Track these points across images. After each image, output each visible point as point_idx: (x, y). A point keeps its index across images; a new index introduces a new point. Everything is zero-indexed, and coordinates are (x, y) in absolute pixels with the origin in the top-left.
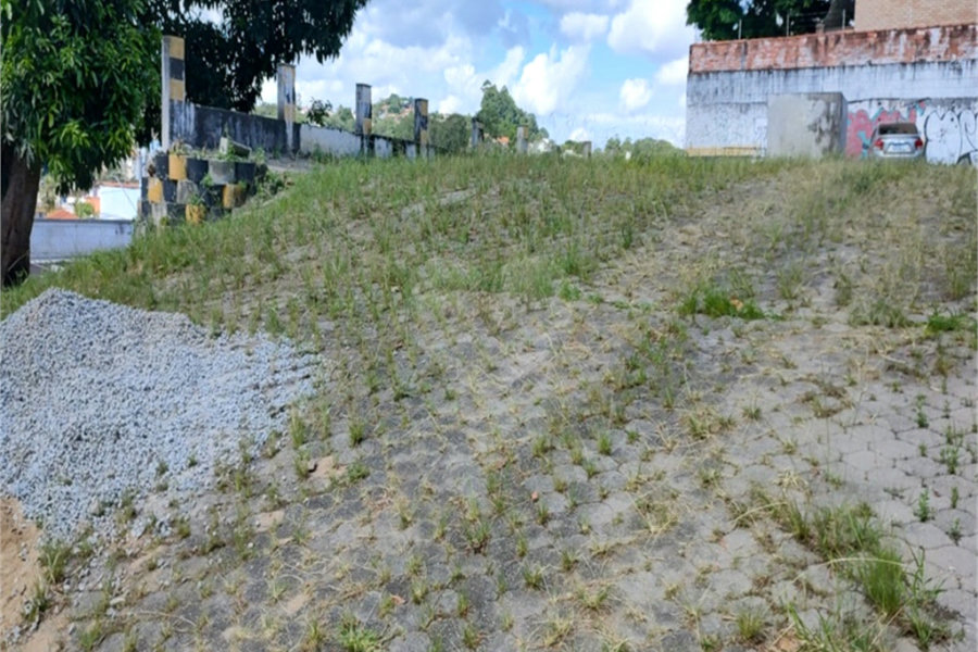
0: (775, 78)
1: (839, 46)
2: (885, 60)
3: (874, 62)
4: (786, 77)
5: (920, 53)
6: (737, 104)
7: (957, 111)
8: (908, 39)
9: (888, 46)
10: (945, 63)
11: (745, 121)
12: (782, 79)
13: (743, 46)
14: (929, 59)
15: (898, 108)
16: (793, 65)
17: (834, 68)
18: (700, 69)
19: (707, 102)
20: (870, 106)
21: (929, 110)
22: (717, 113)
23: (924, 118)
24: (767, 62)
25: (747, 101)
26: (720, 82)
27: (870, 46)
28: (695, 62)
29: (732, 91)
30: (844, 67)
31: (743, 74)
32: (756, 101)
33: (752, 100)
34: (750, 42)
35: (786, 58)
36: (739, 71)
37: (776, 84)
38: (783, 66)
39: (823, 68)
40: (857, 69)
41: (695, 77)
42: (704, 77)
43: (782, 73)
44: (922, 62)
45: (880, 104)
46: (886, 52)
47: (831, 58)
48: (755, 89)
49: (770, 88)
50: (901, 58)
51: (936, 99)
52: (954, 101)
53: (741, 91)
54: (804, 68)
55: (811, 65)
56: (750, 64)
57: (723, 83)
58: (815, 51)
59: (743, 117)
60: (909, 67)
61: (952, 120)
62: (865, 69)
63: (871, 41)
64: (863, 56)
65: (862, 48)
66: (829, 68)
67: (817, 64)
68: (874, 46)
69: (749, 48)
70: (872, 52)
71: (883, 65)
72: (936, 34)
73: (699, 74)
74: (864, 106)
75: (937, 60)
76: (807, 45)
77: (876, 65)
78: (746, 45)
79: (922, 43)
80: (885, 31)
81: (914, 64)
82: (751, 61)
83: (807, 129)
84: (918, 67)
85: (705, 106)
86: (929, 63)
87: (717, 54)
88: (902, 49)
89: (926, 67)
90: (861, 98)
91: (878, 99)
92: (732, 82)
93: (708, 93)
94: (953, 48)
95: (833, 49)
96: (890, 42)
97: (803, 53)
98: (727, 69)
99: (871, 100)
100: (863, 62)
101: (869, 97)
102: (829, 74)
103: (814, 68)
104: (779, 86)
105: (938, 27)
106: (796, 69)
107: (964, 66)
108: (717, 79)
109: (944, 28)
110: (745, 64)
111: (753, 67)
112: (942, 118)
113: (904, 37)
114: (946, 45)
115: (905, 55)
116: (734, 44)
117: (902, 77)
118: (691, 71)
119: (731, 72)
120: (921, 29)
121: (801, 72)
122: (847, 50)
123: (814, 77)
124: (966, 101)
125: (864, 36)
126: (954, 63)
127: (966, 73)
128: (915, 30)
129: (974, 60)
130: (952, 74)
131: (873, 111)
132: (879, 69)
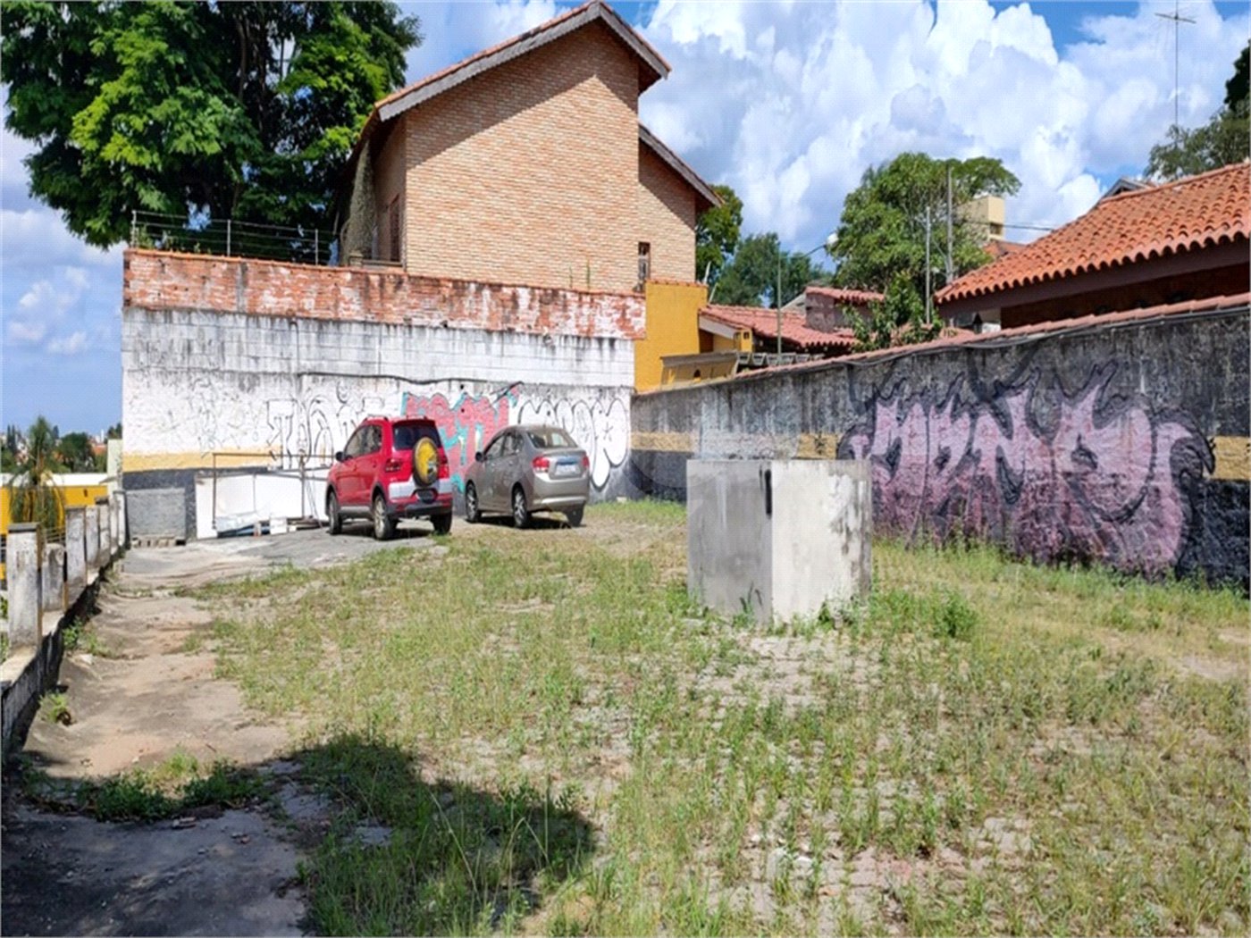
0: (302, 334)
1: (400, 293)
2: (464, 325)
3: (450, 324)
4: (320, 333)
5: (507, 320)
6: (232, 372)
7: (554, 402)
8: (492, 296)
9: (467, 303)
10: (537, 336)
11: (250, 404)
12: (314, 335)
13: (239, 271)
14: (518, 329)
15: (486, 394)
16: (331, 315)
17: (395, 326)
18: (149, 300)
19: (170, 365)
20: (450, 389)
21: (522, 399)
22: (192, 386)
23: (517, 409)
24: (286, 303)
25: (253, 369)
26: (195, 329)
27: (445, 300)
28: (135, 286)
29: (222, 348)
30: (410, 327)
31: (242, 321)
32: (270, 370)
33: (261, 369)
34: (251, 264)
35: (317, 302)
36: (234, 314)
37: (304, 342)
38: (315, 314)
39: (378, 324)
40: (428, 331)
41: (139, 316)
42: (160, 317)
43: (314, 327)
44: (511, 331)
45: (462, 387)
46: (466, 312)
47: (389, 311)
48: (265, 349)
49: (293, 349)
50: (485, 324)
51: (530, 385)
52: (548, 388)
53: (240, 350)
54: (350, 322)
55: (361, 318)
56: (254, 303)
57: (201, 330)
58: (365, 295)
59: (245, 397)
60: (495, 337)
61: (549, 413)
62: (439, 333)
63: (446, 292)
64: (436, 314)
65: (433, 302)
66: (388, 326)
67: (370, 318)
68: (449, 301)
69: (251, 274)
70: (447, 308)
71: (463, 330)
72: (524, 294)
73: (149, 310)
74: (442, 389)
75: (528, 332)
76: (351, 285)
77: (454, 329)
78: (245, 270)
79: (511, 304)
80: (463, 282)
81: (501, 333)
82: (255, 299)
83: (829, 530)
84: (506, 338)
85: (165, 372)
86: (518, 334)
87: (186, 276)
88: (485, 312)
89: (516, 339)
90: (436, 378)
91: (460, 380)
92: (220, 331)
93: (171, 348)
94: (544, 315)
95: (392, 298)
96: (471, 298)
97: (347, 299)
98: (209, 306)
99: (450, 380)
100: (436, 322)
101: (448, 376)
102: (389, 336)
103: (364, 323)
104: (308, 346)
105: (526, 286)
106: (338, 322)
107: (556, 342)
108: (190, 324)
109: (533, 288)
110: (245, 302)
111: (259, 310)
112: (537, 412)
113: (486, 293)
114: (536, 313)
115: (489, 319)
116: (221, 266)
117: (488, 350)
118: (128, 302)
119: (217, 313)
120: (507, 286)
121: (344, 328)
122: (413, 301)
123: (366, 337)
124: (562, 390)
125: (436, 283)
126: (546, 338)
127: (560, 352)
128: (500, 286)
129: (566, 337)
130: (545, 352)
131: (454, 398)
132: (458, 333)
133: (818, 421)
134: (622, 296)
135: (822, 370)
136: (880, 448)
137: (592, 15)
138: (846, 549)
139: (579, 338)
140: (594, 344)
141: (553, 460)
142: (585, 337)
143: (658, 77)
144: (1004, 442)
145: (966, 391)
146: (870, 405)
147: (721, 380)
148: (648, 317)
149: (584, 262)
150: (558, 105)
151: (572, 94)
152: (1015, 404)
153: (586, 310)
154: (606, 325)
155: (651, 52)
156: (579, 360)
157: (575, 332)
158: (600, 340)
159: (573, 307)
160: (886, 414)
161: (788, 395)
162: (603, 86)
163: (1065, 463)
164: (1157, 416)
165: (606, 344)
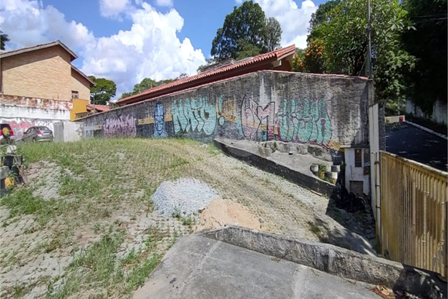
2: (21, 106)
3: (17, 105)
5: (34, 105)
9: (22, 102)
10: (43, 109)
14: (37, 107)
15: (28, 121)
20: (17, 120)
23: (38, 124)
27: (15, 100)
30: (4, 106)
40: (10, 107)
44: (35, 108)
50: (28, 106)
51: (41, 119)
52: (46, 120)
60: (31, 109)
61: (47, 125)
62: (13, 108)
63: (16, 98)
64: (12, 103)
65: (11, 101)
68: (17, 100)
70: (16, 102)
71: (21, 107)
72: (39, 101)
74: (15, 120)
75: (40, 108)
77: (18, 107)
79: (35, 102)
80: (21, 97)
81: (32, 108)
84: (34, 109)
88: (28, 103)
89: (37, 109)
90: (13, 117)
91: (20, 118)
94: (45, 105)
96: (23, 100)
99: (17, 118)
100: (13, 105)
101: (17, 116)
105: (39, 98)
107: (48, 110)
109: (41, 99)
112: (43, 124)
113: (28, 99)
114: (42, 104)
115: (29, 105)
117: (29, 111)
120: (34, 98)
122: (5, 100)
124: (50, 120)
125: (12, 97)
126: (45, 109)
127: (49, 112)
128: (31, 98)
129: (51, 109)
130: (45, 112)
131: (19, 121)
132: (19, 108)
133: (99, 123)
134: (66, 101)
135: (99, 114)
136: (107, 126)
137: (57, 44)
138: (79, 134)
139: (55, 110)
140: (59, 111)
141: (42, 132)
142: (57, 110)
143: (75, 58)
144: (120, 123)
145: (116, 116)
146: (105, 119)
147: (85, 117)
148: (73, 106)
149: (57, 94)
150: (48, 61)
151: (52, 59)
152: (121, 117)
153: (56, 104)
154: (62, 107)
155: (73, 53)
156: (55, 114)
157: (54, 108)
158: (61, 110)
159: (53, 104)
160: (107, 120)
161: (95, 119)
162: (61, 58)
163: (126, 125)
164: (134, 117)
165: (62, 111)
